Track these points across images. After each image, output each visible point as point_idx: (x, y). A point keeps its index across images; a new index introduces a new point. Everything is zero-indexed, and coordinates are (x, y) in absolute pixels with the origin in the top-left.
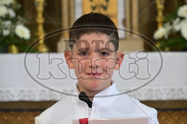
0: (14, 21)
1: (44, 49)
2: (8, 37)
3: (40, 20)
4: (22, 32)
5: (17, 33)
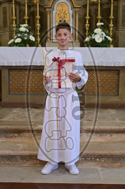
0: (29, 33)
1: (40, 45)
2: (26, 40)
3: (39, 34)
4: (32, 38)
5: (30, 39)
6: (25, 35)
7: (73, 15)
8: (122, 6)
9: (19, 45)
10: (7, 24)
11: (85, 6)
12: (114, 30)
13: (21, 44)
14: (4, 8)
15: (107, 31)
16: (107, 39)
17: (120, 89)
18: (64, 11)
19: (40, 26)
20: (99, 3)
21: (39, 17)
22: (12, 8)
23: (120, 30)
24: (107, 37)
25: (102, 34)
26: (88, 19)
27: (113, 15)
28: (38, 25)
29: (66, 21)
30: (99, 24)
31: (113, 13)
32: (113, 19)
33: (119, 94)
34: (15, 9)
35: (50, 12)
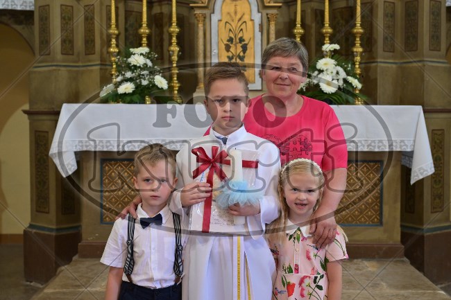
1: (178, 99)
3: (175, 70)
4: (161, 82)
5: (156, 83)
6: (143, 75)
7: (261, 26)
8: (383, 3)
9: (128, 99)
10: (94, 45)
12: (363, 61)
13: (135, 98)
14: (87, 8)
15: (350, 66)
16: (351, 84)
17: (386, 209)
18: (239, 16)
19: (179, 51)
21: (177, 30)
22: (110, 6)
23: (381, 62)
24: (350, 79)
25: (338, 73)
26: (299, 33)
27: (361, 25)
28: (175, 48)
29: (244, 40)
30: (328, 47)
31: (362, 21)
32: (362, 34)
33: (384, 220)
34: (117, 8)
35: (205, 18)
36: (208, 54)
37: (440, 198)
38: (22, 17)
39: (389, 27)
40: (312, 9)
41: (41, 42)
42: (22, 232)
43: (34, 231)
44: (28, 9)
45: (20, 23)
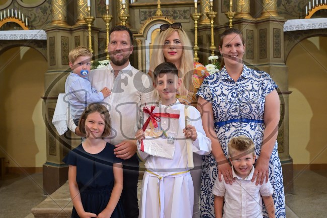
8: (246, 31)
11: (193, 31)
14: (76, 38)
20: (212, 28)
22: (88, 37)
30: (212, 57)
34: (93, 37)
35: (142, 42)
36: (144, 63)
37: (282, 144)
38: (42, 43)
39: (250, 45)
40: (207, 35)
41: (51, 58)
42: (42, 166)
43: (48, 165)
44: (44, 39)
45: (40, 47)
